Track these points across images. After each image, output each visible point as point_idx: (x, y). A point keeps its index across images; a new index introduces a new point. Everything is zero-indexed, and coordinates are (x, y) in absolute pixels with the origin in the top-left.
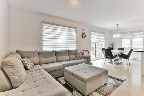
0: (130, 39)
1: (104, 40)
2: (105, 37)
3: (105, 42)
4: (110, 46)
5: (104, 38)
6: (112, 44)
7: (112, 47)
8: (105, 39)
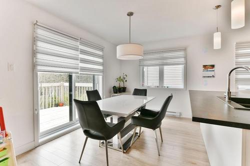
0: (157, 68)
1: (101, 68)
2: (102, 57)
3: (103, 71)
4: (118, 82)
5: (101, 60)
6: (122, 78)
7: (122, 86)
8: (102, 64)
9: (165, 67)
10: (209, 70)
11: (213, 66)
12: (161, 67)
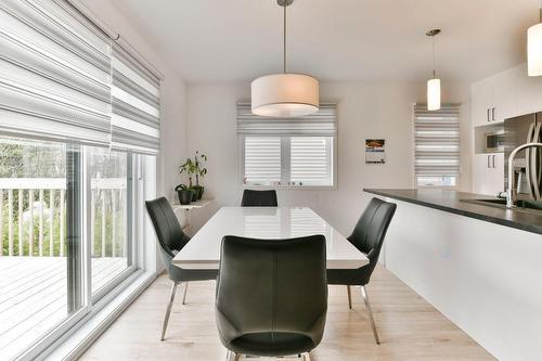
9: (294, 141)
10: (376, 148)
11: (382, 142)
12: (285, 138)
